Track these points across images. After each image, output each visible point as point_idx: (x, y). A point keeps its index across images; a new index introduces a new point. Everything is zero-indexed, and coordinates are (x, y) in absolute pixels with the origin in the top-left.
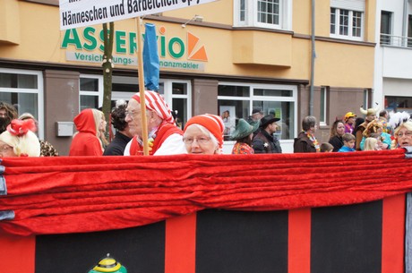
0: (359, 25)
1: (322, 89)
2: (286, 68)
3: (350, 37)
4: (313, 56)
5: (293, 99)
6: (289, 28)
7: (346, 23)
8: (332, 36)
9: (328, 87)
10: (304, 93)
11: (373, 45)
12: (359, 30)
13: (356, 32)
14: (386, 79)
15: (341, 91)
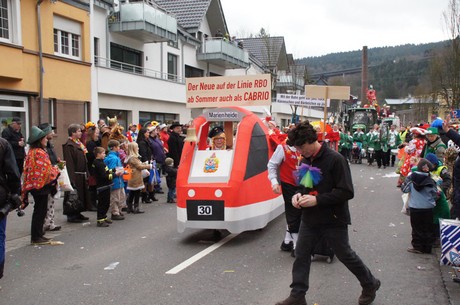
0: (77, 46)
1: (50, 100)
2: (17, 80)
3: (70, 56)
4: (41, 71)
5: (24, 109)
6: (19, 43)
7: (67, 44)
8: (56, 54)
9: (54, 100)
10: (34, 104)
11: (89, 65)
12: (77, 51)
13: (75, 53)
14: (101, 95)
15: (66, 103)
